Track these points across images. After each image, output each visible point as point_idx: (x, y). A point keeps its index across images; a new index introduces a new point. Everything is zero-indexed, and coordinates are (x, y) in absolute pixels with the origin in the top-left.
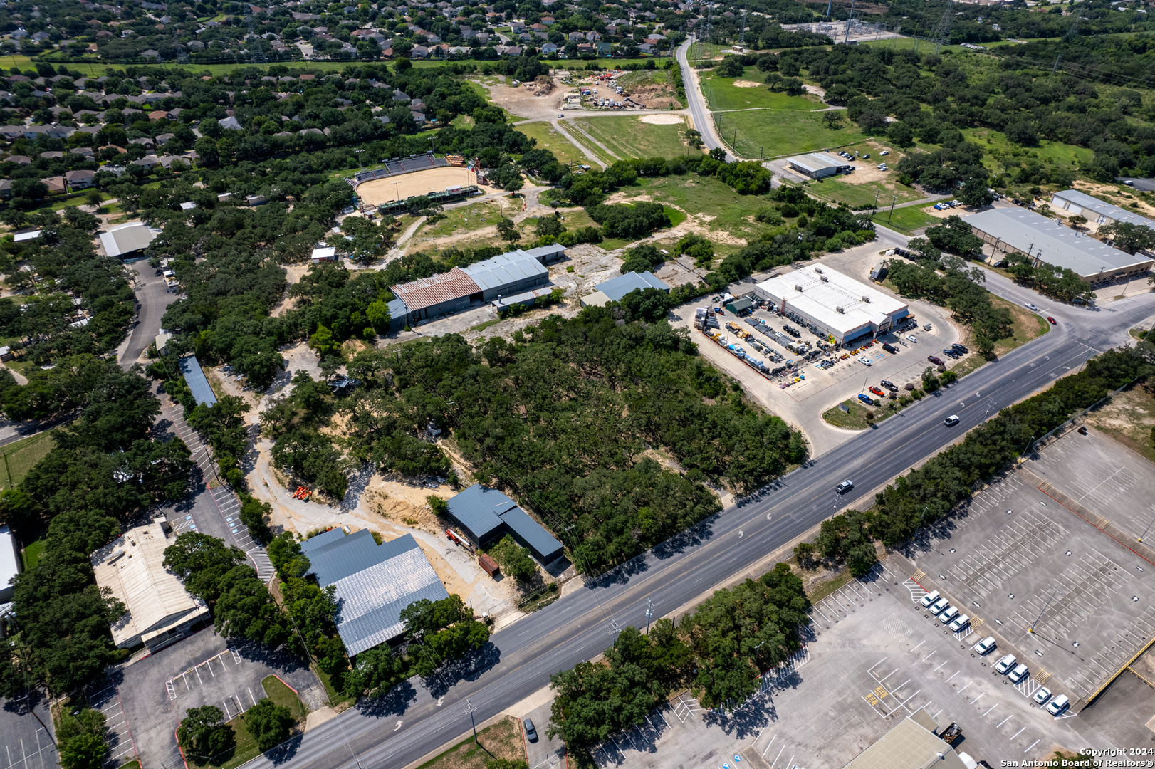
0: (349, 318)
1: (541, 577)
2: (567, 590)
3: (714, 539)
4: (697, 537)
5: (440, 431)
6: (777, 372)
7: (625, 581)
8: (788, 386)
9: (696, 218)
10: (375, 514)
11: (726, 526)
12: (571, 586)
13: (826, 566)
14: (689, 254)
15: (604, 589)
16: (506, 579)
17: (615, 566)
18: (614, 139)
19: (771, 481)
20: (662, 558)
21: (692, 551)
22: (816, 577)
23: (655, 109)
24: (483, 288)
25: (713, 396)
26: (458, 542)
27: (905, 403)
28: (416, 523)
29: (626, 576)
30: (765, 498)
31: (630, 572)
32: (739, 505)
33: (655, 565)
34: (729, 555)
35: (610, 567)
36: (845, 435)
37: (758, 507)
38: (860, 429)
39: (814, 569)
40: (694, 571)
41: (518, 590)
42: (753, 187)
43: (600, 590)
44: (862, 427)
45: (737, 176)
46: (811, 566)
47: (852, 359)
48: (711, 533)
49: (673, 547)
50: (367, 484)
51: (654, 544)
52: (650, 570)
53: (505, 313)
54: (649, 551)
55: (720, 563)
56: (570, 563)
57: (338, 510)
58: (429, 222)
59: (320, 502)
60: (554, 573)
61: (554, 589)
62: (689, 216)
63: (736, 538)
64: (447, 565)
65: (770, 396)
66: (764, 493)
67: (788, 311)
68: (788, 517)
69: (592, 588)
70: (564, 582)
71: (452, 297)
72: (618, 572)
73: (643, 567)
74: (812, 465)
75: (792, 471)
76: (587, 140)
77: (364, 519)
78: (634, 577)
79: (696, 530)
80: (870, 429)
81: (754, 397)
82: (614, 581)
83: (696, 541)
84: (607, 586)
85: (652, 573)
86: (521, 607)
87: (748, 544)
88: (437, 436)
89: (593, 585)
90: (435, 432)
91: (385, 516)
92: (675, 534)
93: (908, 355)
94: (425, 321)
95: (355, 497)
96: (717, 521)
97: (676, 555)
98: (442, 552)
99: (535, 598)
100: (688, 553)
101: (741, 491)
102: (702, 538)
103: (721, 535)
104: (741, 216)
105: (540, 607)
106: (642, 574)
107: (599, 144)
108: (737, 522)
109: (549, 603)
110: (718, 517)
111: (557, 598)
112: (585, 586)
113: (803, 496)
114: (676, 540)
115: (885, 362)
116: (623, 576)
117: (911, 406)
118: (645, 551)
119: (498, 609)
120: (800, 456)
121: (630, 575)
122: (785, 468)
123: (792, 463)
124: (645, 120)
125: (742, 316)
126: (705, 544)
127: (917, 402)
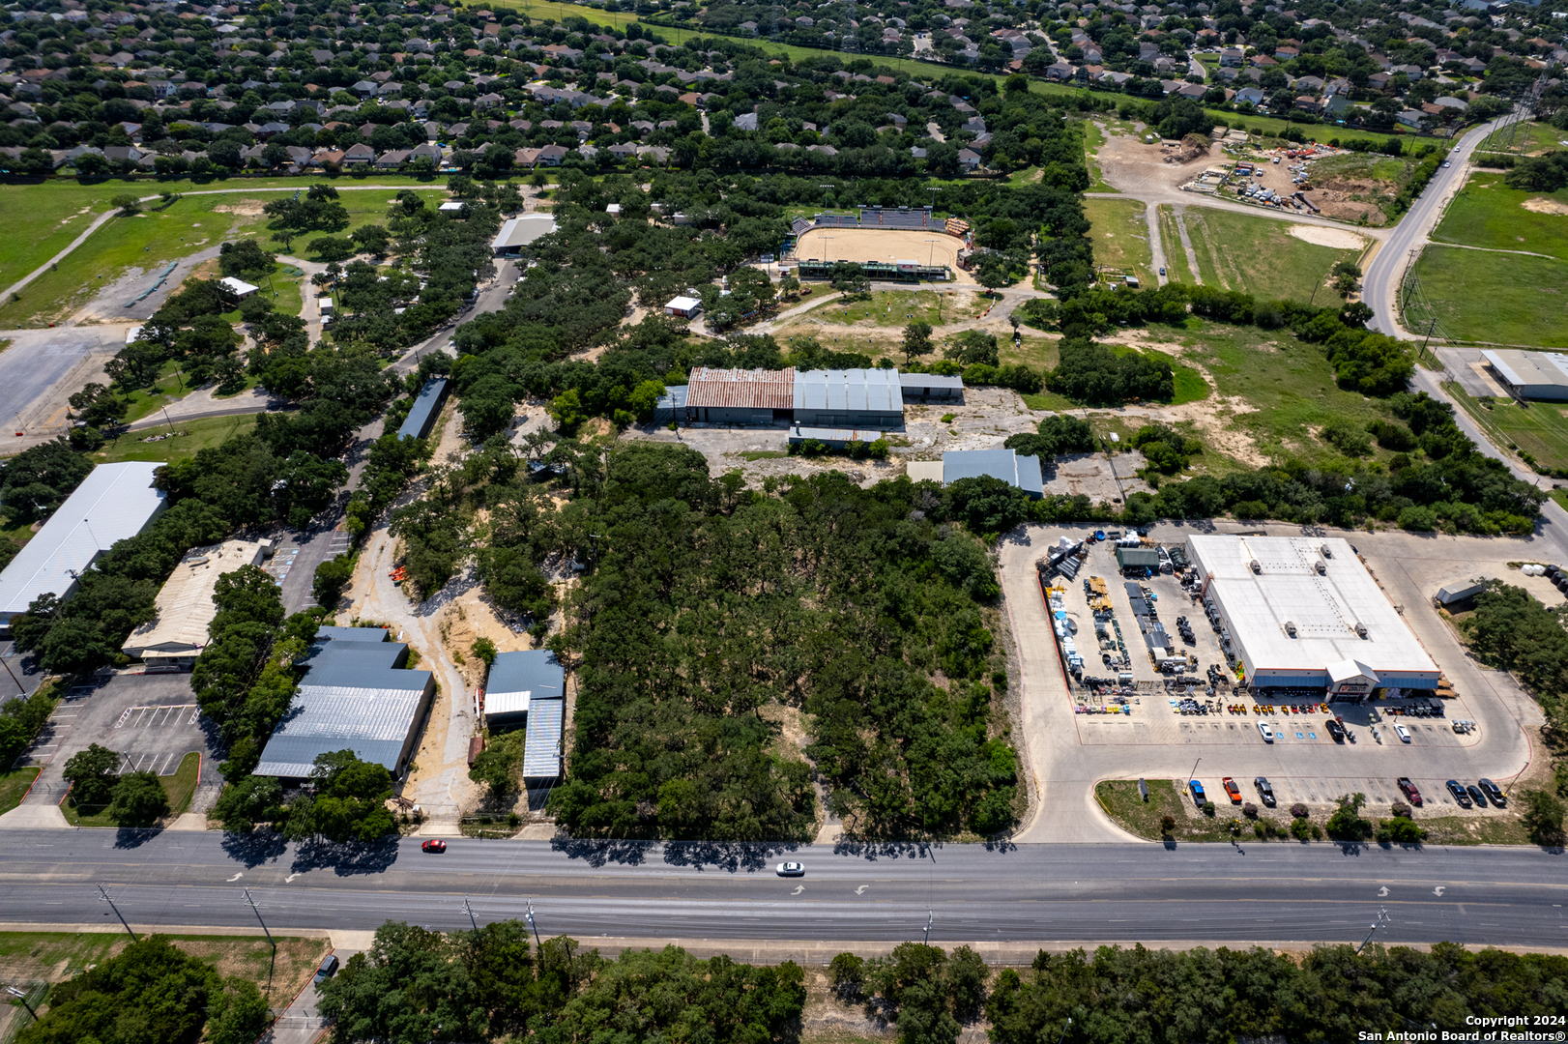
0: (608, 390)
1: (517, 801)
2: (527, 832)
3: (758, 873)
4: (739, 859)
5: (582, 566)
6: (1094, 685)
7: (599, 863)
8: (1089, 712)
9: (1223, 402)
10: (438, 632)
12: (537, 832)
13: (870, 1011)
14: (1143, 452)
15: (567, 858)
16: (482, 782)
17: (605, 836)
18: (1219, 250)
19: (918, 841)
20: (669, 861)
21: (713, 873)
22: (840, 1016)
23: (1332, 218)
24: (797, 405)
25: (949, 675)
27: (1268, 832)
28: (464, 663)
29: (607, 857)
30: (884, 860)
31: (616, 856)
32: (839, 849)
33: (654, 863)
35: (599, 836)
36: (1106, 832)
38: (1142, 835)
39: (848, 1004)
41: (481, 801)
42: (1369, 380)
43: (562, 857)
44: (1147, 833)
45: (1352, 355)
46: (849, 997)
47: (1251, 718)
49: (697, 855)
50: (461, 594)
51: (677, 837)
52: (641, 866)
53: (796, 448)
54: (663, 843)
57: (411, 609)
58: (844, 301)
59: (406, 593)
60: (533, 804)
61: (515, 823)
62: (1215, 395)
64: (445, 730)
65: (1046, 716)
66: (891, 852)
67: (1213, 597)
69: (554, 848)
70: (534, 822)
71: (749, 404)
72: (602, 848)
73: (636, 858)
74: (1003, 850)
75: (963, 842)
76: (1178, 242)
77: (425, 632)
78: (614, 864)
79: (747, 850)
80: (1160, 844)
81: (1017, 705)
82: (586, 856)
83: (732, 865)
84: (575, 856)
85: (639, 871)
86: (464, 822)
88: (576, 571)
89: (559, 844)
90: (576, 565)
91: (445, 638)
92: (716, 840)
93: (1363, 757)
94: (702, 424)
95: (439, 604)
96: (786, 853)
97: (690, 867)
98: (455, 710)
99: (486, 822)
100: (703, 871)
101: (862, 830)
102: (744, 864)
104: (1304, 420)
105: (481, 836)
106: (626, 866)
107: (1189, 251)
109: (495, 837)
110: (794, 848)
111: (509, 836)
112: (551, 841)
114: (710, 849)
115: (1307, 749)
116: (602, 855)
117: (1277, 843)
118: (658, 840)
119: (441, 811)
120: (996, 828)
121: (611, 859)
122: (957, 830)
123: (974, 830)
124: (1298, 232)
125: (1127, 576)
126: (740, 874)
127: (1294, 843)
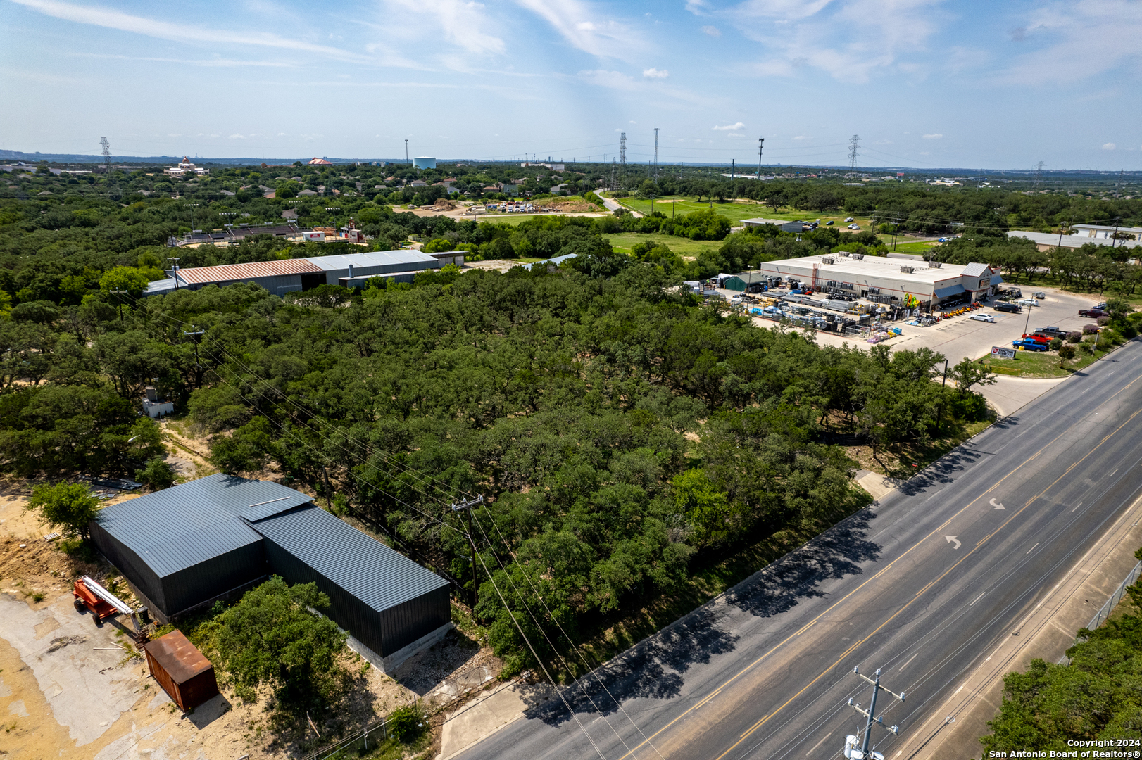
1: (370, 697)
2: (461, 735)
3: (890, 557)
4: (843, 559)
7: (670, 687)
8: (881, 341)
11: (901, 530)
12: (480, 719)
15: (599, 720)
16: (238, 713)
17: (623, 644)
19: (949, 449)
20: (765, 614)
21: (847, 588)
26: (103, 612)
29: (668, 670)
30: (958, 476)
31: (680, 659)
32: (909, 490)
33: (755, 630)
34: (955, 588)
35: (612, 650)
37: (954, 491)
38: (1057, 376)
40: (881, 638)
42: (711, 231)
43: (584, 725)
47: (960, 318)
48: (871, 550)
49: (787, 585)
51: (730, 583)
52: (741, 648)
54: (721, 600)
55: (944, 612)
56: (474, 647)
60: (415, 680)
61: (413, 732)
63: (946, 554)
66: (948, 468)
67: (823, 283)
68: (1040, 504)
69: (553, 721)
70: (453, 706)
73: (715, 643)
74: (1013, 423)
75: (978, 434)
78: (695, 675)
79: (829, 544)
80: (1074, 376)
82: (630, 690)
83: (841, 568)
84: (608, 707)
85: (752, 656)
87: (989, 559)
88: (159, 417)
90: (158, 410)
92: (779, 555)
96: (872, 523)
97: (805, 603)
98: (42, 647)
100: (836, 596)
101: (896, 465)
102: (856, 558)
103: (902, 547)
106: (719, 662)
108: (926, 520)
110: (871, 516)
112: (530, 714)
113: (1041, 464)
114: (789, 569)
116: (657, 673)
118: (709, 600)
120: (978, 411)
121: (683, 669)
122: (962, 429)
123: (969, 420)
126: (871, 572)
127: (1121, 348)
